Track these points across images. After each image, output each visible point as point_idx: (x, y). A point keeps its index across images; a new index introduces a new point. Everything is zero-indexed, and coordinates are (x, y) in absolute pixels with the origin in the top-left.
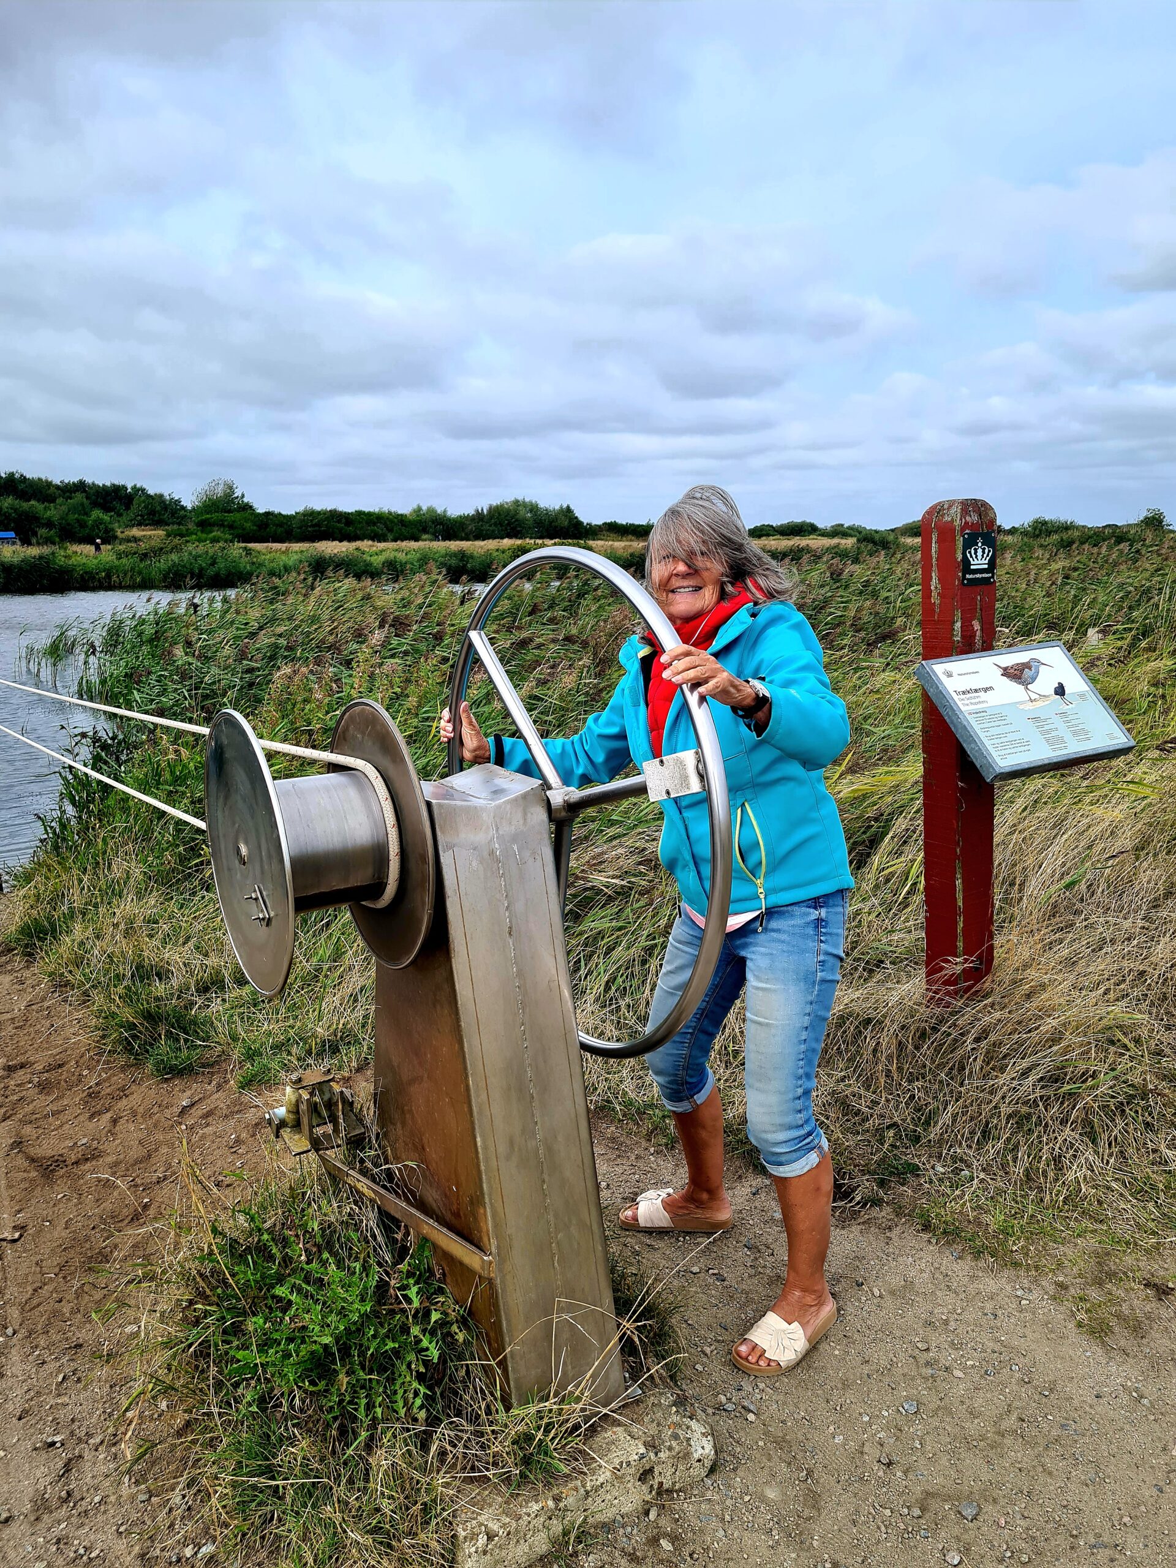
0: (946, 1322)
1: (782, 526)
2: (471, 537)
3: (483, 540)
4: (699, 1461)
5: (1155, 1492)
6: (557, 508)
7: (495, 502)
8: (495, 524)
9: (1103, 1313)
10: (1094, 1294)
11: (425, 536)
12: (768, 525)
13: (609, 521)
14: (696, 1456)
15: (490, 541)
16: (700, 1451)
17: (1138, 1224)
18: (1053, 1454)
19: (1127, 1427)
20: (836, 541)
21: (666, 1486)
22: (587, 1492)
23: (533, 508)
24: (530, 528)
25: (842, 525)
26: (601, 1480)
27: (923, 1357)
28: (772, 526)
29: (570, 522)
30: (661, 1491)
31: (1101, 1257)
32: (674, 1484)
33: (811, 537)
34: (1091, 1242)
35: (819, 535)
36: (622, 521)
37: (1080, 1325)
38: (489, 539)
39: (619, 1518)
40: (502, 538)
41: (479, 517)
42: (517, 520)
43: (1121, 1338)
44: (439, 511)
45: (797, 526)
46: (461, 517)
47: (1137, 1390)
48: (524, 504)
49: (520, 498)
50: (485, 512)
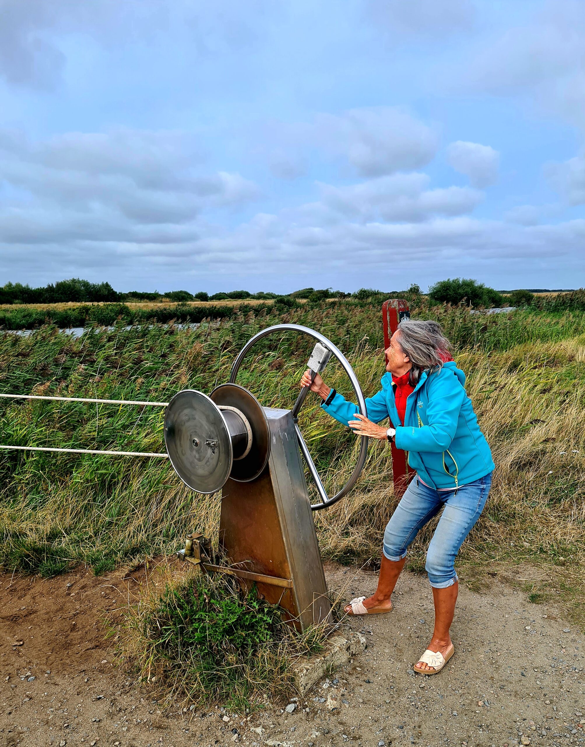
0: (427, 597)
1: (230, 293)
2: (47, 301)
3: (55, 303)
4: (362, 644)
5: (503, 627)
6: (100, 284)
7: (60, 280)
8: (62, 293)
9: (477, 584)
10: (473, 579)
11: (17, 301)
12: (223, 293)
13: (132, 291)
14: (362, 642)
15: (60, 304)
16: (362, 641)
17: (481, 559)
18: (471, 624)
19: (491, 613)
20: (261, 301)
21: (354, 653)
22: (333, 654)
23: (86, 284)
24: (84, 295)
25: (263, 293)
26: (336, 650)
27: (422, 608)
28: (225, 294)
29: (108, 292)
30: (353, 655)
31: (472, 569)
32: (356, 652)
33: (247, 299)
34: (468, 565)
35: (251, 298)
36: (140, 291)
37: (470, 589)
38: (58, 302)
39: (341, 664)
40: (68, 302)
41: (50, 289)
42: (75, 291)
43: (484, 590)
44: (23, 286)
45: (239, 293)
46: (39, 289)
47: (491, 603)
48: (79, 282)
49: (76, 278)
50: (54, 286)
